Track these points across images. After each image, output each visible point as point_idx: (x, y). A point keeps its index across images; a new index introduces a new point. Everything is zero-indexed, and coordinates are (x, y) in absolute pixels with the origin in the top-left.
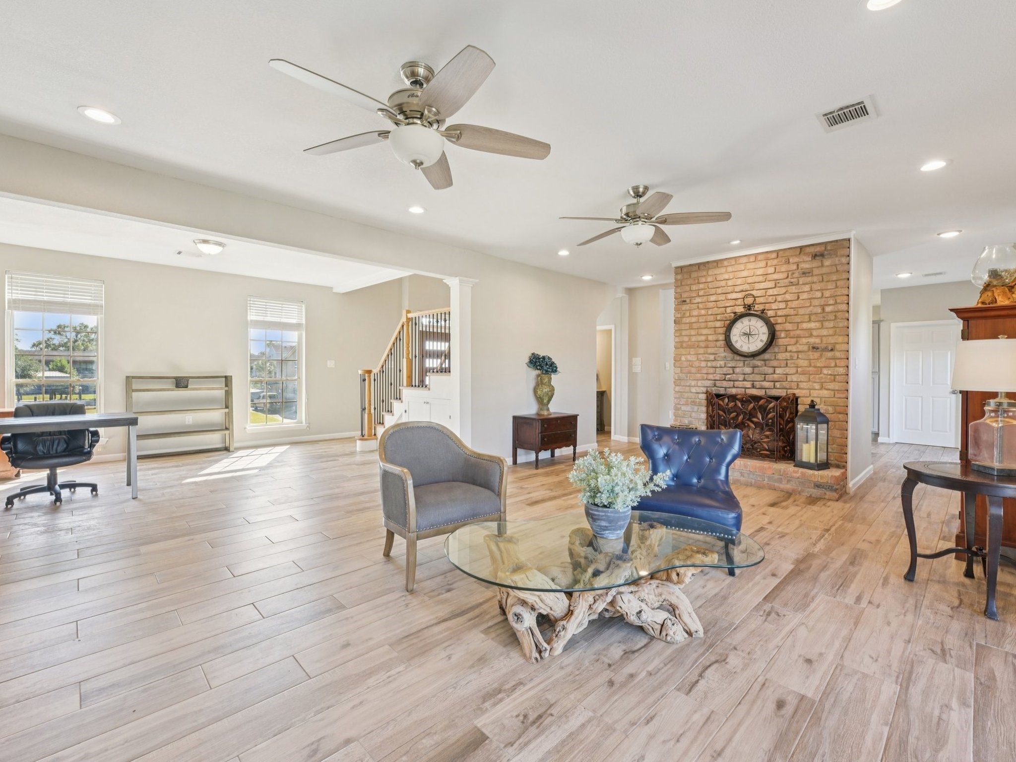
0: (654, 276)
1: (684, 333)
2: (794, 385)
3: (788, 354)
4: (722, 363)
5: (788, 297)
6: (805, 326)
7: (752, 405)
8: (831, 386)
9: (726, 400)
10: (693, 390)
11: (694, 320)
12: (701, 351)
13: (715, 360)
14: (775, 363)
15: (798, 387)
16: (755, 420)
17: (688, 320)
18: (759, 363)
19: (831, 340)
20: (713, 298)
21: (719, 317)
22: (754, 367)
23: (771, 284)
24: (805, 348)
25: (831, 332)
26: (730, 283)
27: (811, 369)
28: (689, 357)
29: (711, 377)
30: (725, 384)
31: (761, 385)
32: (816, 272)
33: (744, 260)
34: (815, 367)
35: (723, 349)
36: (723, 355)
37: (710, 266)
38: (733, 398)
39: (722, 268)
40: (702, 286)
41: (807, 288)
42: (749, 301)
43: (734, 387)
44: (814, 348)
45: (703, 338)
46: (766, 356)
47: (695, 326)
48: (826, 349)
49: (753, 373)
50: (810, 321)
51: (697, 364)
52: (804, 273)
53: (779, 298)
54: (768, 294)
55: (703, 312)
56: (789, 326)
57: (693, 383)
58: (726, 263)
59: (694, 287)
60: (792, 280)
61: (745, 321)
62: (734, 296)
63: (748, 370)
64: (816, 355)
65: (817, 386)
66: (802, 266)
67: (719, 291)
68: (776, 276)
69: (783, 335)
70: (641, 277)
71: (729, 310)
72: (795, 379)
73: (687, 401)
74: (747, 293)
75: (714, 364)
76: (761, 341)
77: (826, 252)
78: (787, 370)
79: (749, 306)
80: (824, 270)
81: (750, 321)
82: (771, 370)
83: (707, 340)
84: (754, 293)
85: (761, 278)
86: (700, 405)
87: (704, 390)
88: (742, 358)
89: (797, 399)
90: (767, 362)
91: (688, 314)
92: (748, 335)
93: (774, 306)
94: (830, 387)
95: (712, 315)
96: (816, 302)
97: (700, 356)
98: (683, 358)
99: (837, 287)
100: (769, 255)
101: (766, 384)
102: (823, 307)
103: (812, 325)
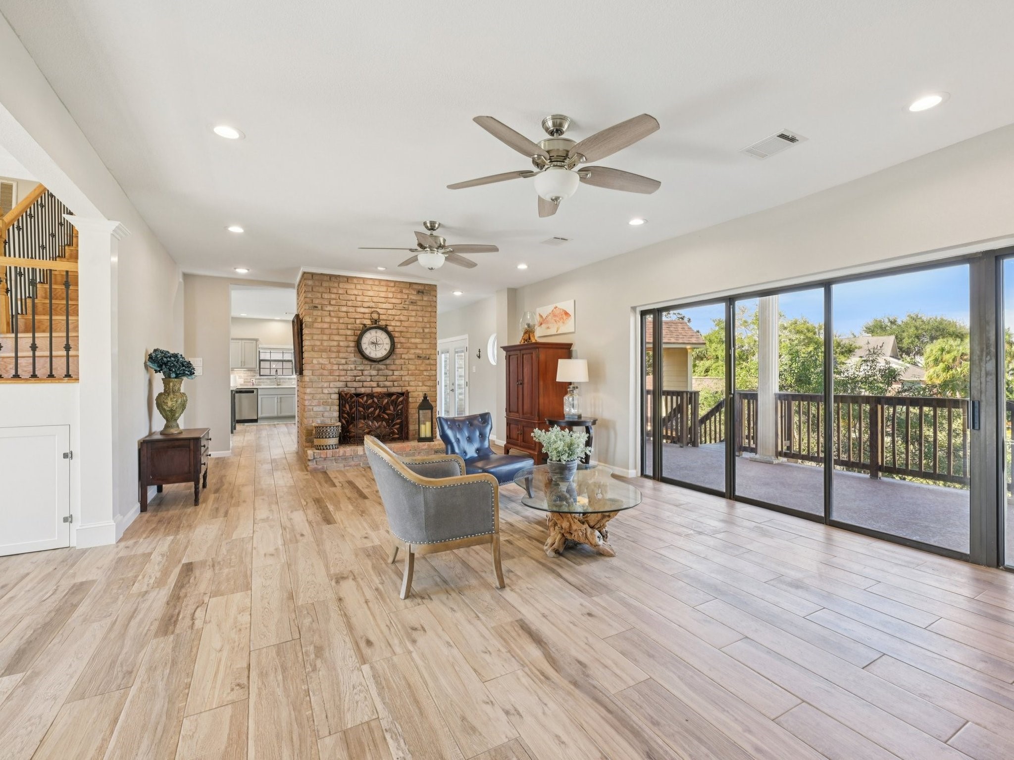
0: (251, 270)
1: (315, 337)
2: (406, 383)
3: (403, 361)
4: (353, 366)
5: (402, 318)
6: (413, 340)
7: (386, 401)
8: (428, 383)
9: (365, 398)
10: (326, 391)
11: (326, 326)
12: (334, 355)
13: (346, 363)
14: (393, 367)
15: (409, 386)
16: (388, 412)
17: (320, 325)
18: (383, 367)
19: (428, 352)
20: (344, 309)
21: (349, 327)
22: (379, 370)
23: (390, 306)
24: (412, 356)
25: (428, 346)
26: (359, 298)
27: (417, 371)
28: (321, 361)
29: (343, 378)
30: (355, 384)
31: (384, 384)
32: (419, 303)
33: (371, 282)
34: (419, 370)
35: (353, 354)
36: (353, 359)
37: (341, 279)
38: (371, 396)
39: (352, 284)
40: (333, 296)
41: (414, 313)
42: (375, 316)
43: (363, 387)
44: (418, 357)
45: (335, 343)
46: (388, 362)
47: (327, 331)
48: (425, 358)
49: (378, 375)
50: (416, 338)
51: (329, 367)
52: (412, 303)
53: (396, 318)
54: (388, 313)
55: (335, 320)
56: (403, 340)
57: (326, 385)
58: (355, 281)
59: (326, 296)
60: (405, 306)
61: (373, 332)
62: (363, 310)
63: (374, 373)
64: (420, 362)
65: (420, 384)
66: (411, 297)
67: (350, 303)
68: (394, 301)
69: (399, 346)
70: (235, 269)
71: (358, 321)
72: (407, 379)
73: (319, 402)
74: (373, 310)
75: (345, 367)
76: (385, 349)
77: (425, 291)
78: (402, 373)
79: (376, 321)
80: (424, 303)
81: (376, 333)
82: (390, 373)
83: (339, 346)
84: (378, 310)
85: (383, 300)
86: (332, 404)
87: (336, 390)
88: (369, 363)
89: (408, 393)
90: (388, 366)
91: (319, 320)
92: (375, 344)
93: (393, 323)
94: (428, 385)
95: (343, 323)
96: (420, 325)
97: (332, 360)
98: (315, 361)
99: (431, 316)
100: (389, 283)
101: (388, 384)
102: (423, 328)
103: (418, 341)
